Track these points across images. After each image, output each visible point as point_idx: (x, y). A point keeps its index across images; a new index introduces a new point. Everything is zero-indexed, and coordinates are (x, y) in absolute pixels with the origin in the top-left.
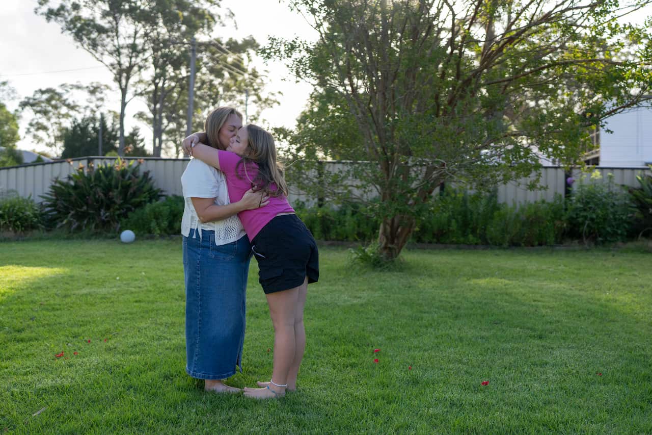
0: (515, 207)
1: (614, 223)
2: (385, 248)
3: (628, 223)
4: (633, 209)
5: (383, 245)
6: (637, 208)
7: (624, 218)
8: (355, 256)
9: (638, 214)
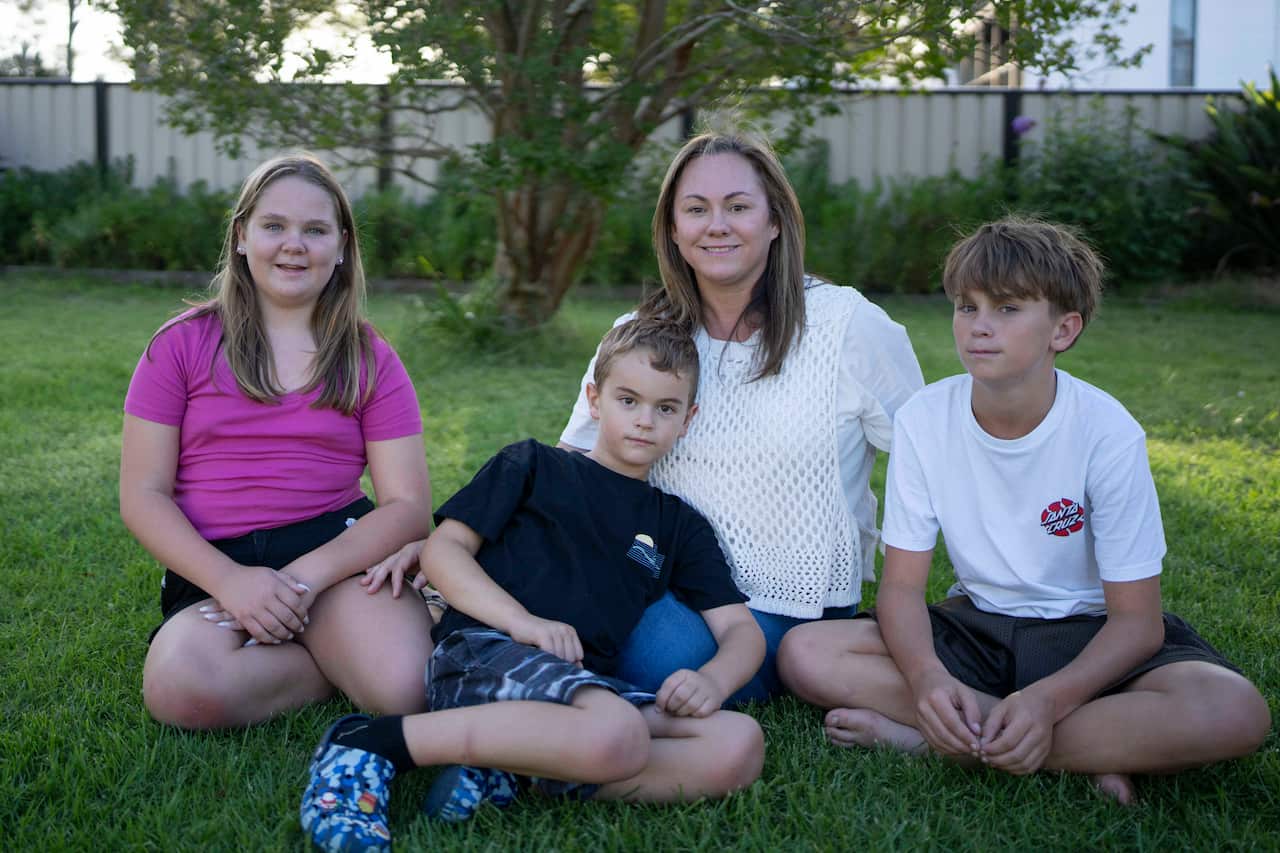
0: (878, 188)
1: (1147, 233)
2: (514, 294)
3: (1186, 232)
4: (1199, 195)
5: (506, 287)
6: (1209, 191)
7: (1176, 217)
8: (424, 316)
9: (1215, 209)
